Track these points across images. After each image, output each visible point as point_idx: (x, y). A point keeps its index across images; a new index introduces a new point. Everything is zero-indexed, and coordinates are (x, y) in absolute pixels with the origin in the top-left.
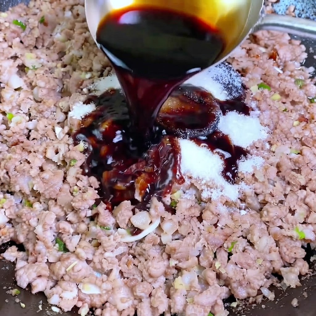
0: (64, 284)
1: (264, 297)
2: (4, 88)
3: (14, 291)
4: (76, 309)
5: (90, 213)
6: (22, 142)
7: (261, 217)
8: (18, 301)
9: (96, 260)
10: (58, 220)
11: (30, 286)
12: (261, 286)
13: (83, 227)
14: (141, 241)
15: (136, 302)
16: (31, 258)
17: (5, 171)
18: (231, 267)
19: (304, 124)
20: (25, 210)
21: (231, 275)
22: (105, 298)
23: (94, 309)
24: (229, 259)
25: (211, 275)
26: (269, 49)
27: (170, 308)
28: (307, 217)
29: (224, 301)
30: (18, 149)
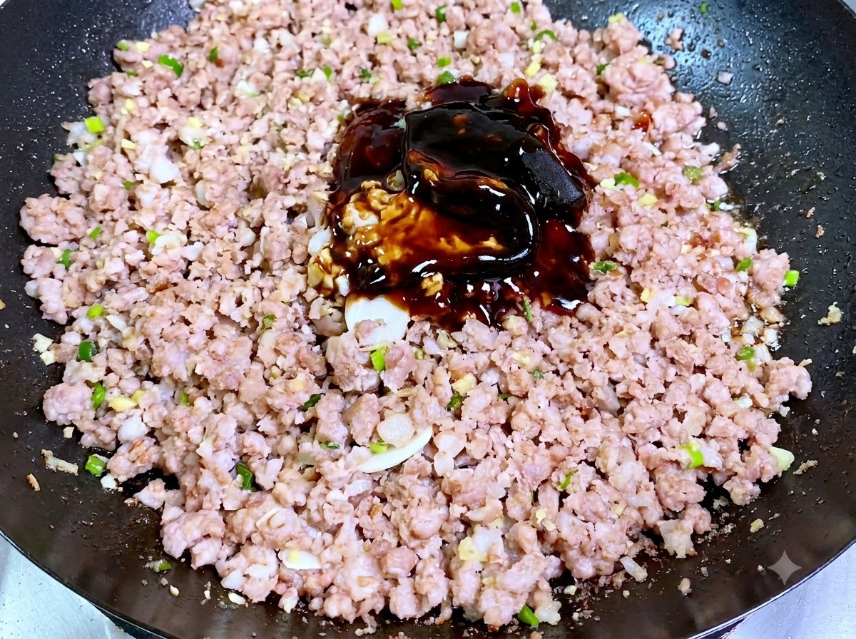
0: (252, 551)
1: (627, 575)
2: (142, 182)
3: (159, 565)
4: (274, 598)
5: (300, 419)
6: (175, 285)
7: (622, 424)
8: (164, 581)
9: (312, 505)
10: (241, 430)
11: (187, 553)
12: (622, 556)
13: (288, 443)
14: (397, 469)
15: (387, 585)
16: (191, 503)
17: (142, 339)
18: (566, 518)
19: (700, 249)
20: (181, 411)
21: (566, 533)
22: (327, 579)
23: (308, 599)
24: (561, 505)
25: (527, 534)
26: (636, 109)
27: (450, 596)
28: (707, 425)
29: (553, 582)
30: (167, 296)
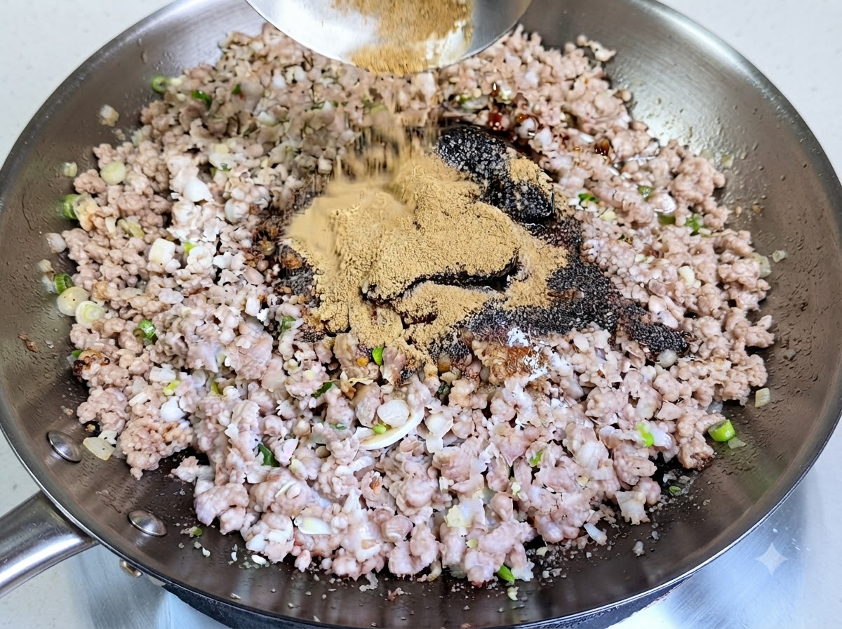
0: (272, 518)
1: (590, 539)
2: (177, 200)
3: (193, 530)
4: (290, 559)
5: (313, 403)
6: (207, 289)
7: (585, 409)
8: (198, 545)
9: (323, 479)
10: (262, 414)
11: (217, 521)
12: (585, 523)
13: (303, 425)
14: (395, 447)
15: (386, 547)
16: (221, 477)
17: (179, 335)
18: (536, 490)
19: (651, 259)
20: (212, 397)
21: (537, 502)
22: (336, 541)
23: (320, 559)
24: (534, 478)
25: (505, 503)
26: (598, 136)
27: (440, 559)
28: (658, 410)
29: (528, 545)
30: (200, 300)
